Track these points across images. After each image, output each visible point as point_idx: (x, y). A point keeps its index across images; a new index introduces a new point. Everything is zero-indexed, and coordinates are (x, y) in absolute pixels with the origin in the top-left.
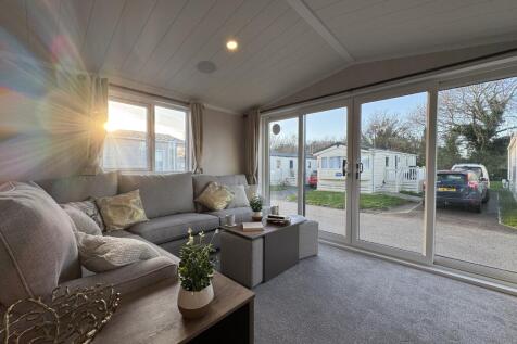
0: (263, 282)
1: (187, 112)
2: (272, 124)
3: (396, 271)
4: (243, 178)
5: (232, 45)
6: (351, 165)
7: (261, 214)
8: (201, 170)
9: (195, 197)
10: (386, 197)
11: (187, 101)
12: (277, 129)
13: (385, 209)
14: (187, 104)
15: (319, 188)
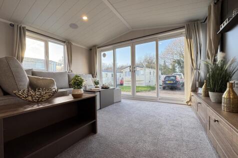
0: (100, 109)
1: (64, 46)
2: (102, 53)
3: (147, 103)
4: (91, 75)
5: (85, 18)
6: (133, 68)
7: (98, 86)
8: (71, 71)
9: (69, 82)
10: (150, 87)
11: (64, 41)
12: (104, 55)
13: (149, 91)
14: (65, 42)
15: (124, 85)
